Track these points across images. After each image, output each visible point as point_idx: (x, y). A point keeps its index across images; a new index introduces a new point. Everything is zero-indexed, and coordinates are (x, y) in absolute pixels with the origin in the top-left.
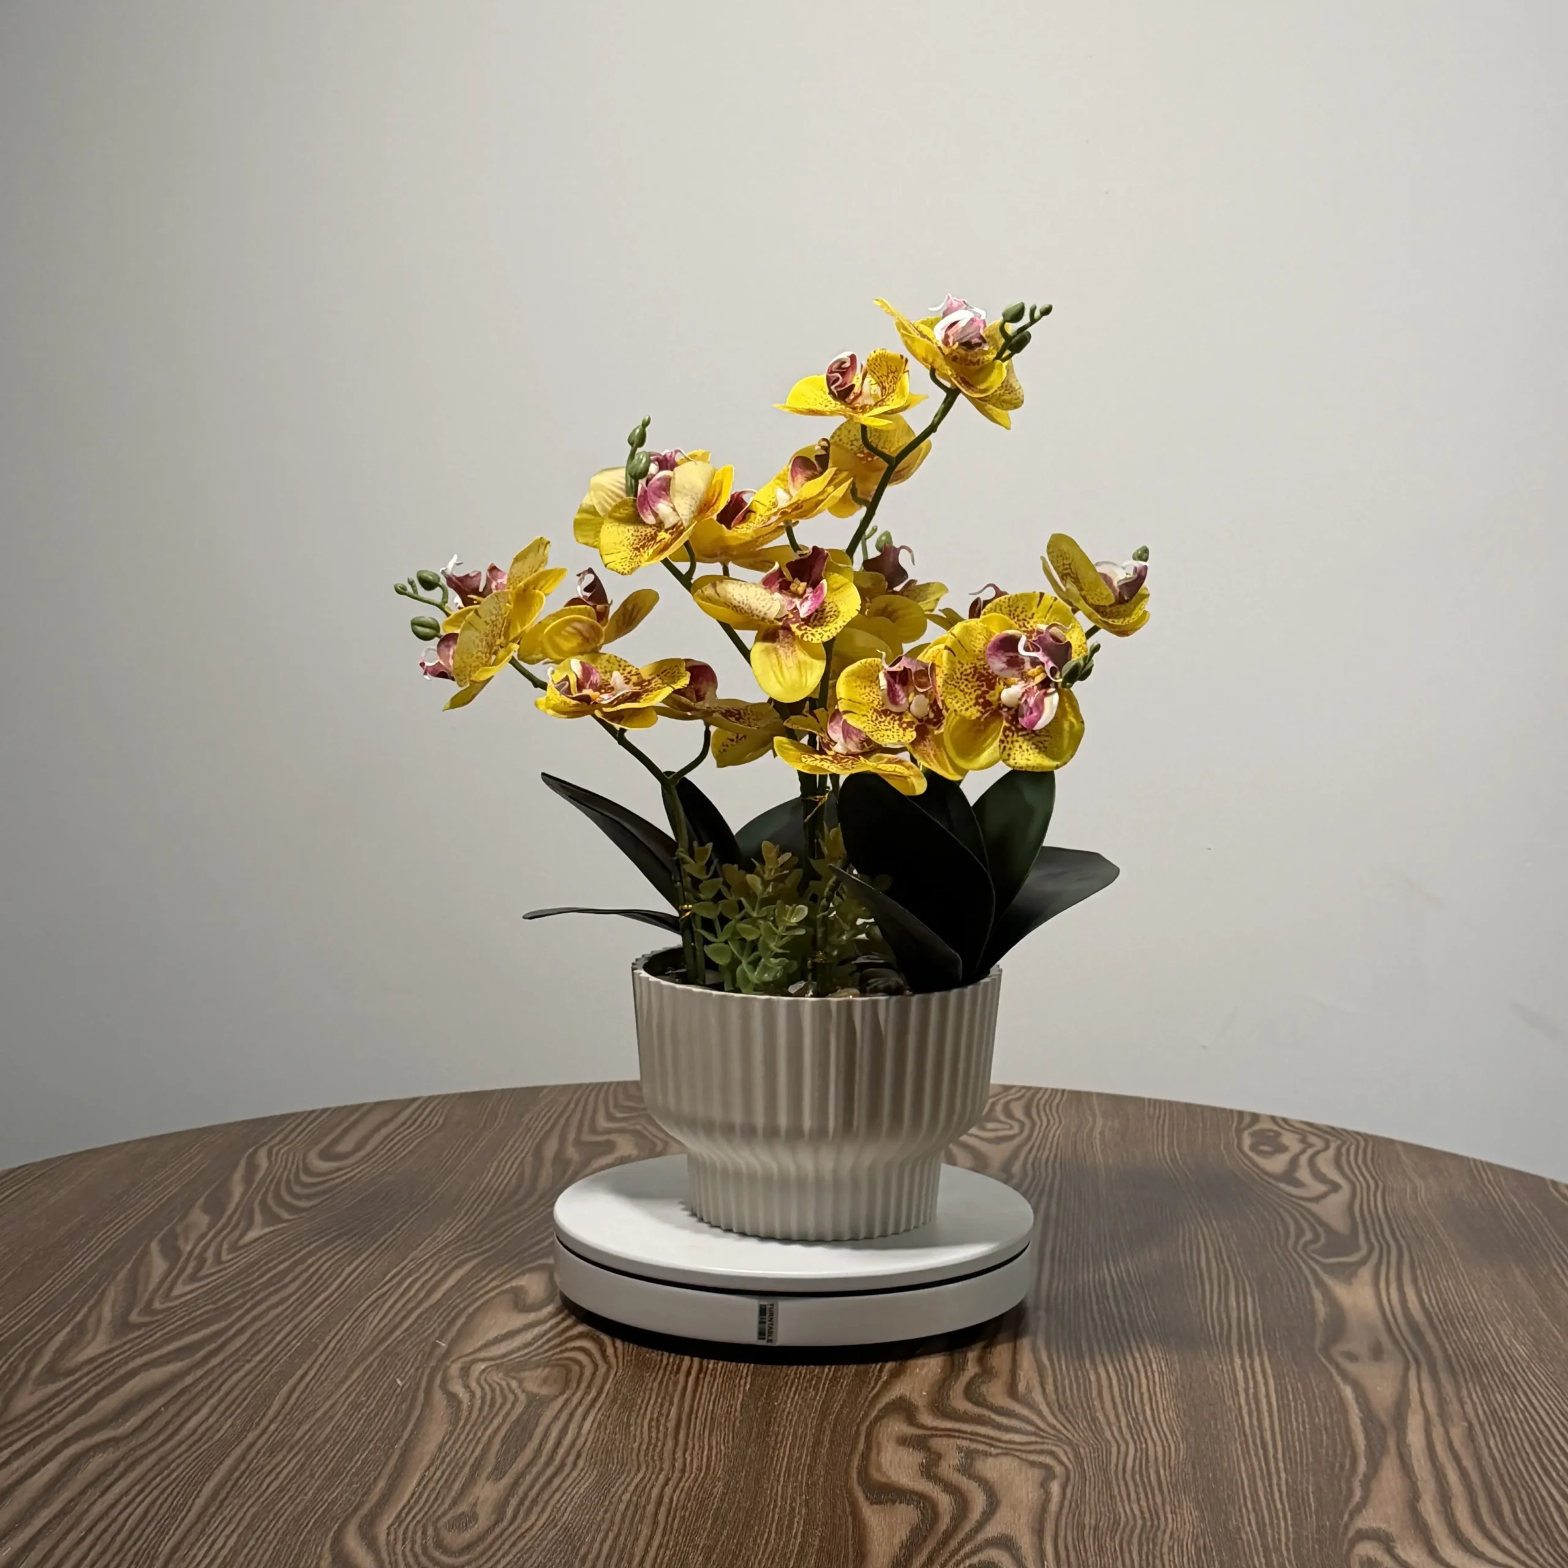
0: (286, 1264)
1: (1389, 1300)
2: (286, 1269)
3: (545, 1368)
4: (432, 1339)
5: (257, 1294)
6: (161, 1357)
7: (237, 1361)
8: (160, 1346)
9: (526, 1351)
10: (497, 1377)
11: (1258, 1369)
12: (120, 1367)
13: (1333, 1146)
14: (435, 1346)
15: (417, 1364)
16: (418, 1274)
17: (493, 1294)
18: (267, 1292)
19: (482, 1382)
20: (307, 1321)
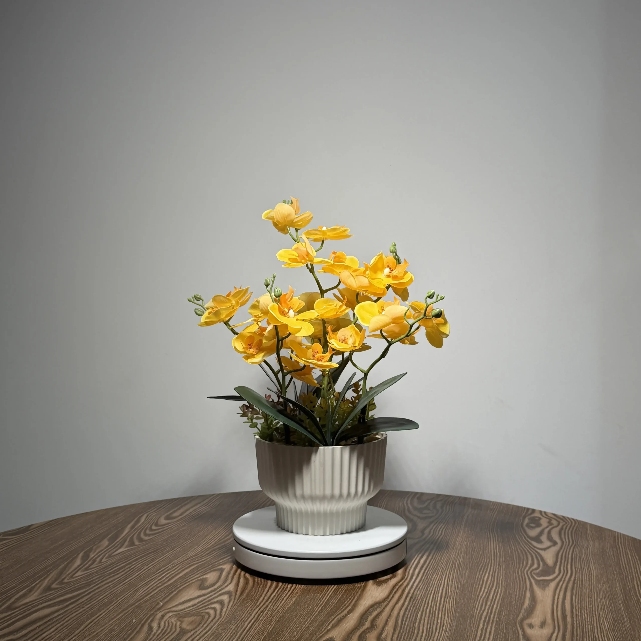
0: (124, 564)
1: (558, 598)
2: (123, 566)
3: (195, 616)
4: (158, 601)
5: (106, 577)
6: (52, 604)
7: (79, 607)
8: (55, 599)
9: (192, 608)
10: (173, 620)
11: (488, 631)
12: (34, 607)
13: (561, 524)
14: (159, 603)
15: (146, 612)
16: (171, 570)
17: (194, 581)
18: (109, 576)
19: (167, 622)
20: (116, 590)
